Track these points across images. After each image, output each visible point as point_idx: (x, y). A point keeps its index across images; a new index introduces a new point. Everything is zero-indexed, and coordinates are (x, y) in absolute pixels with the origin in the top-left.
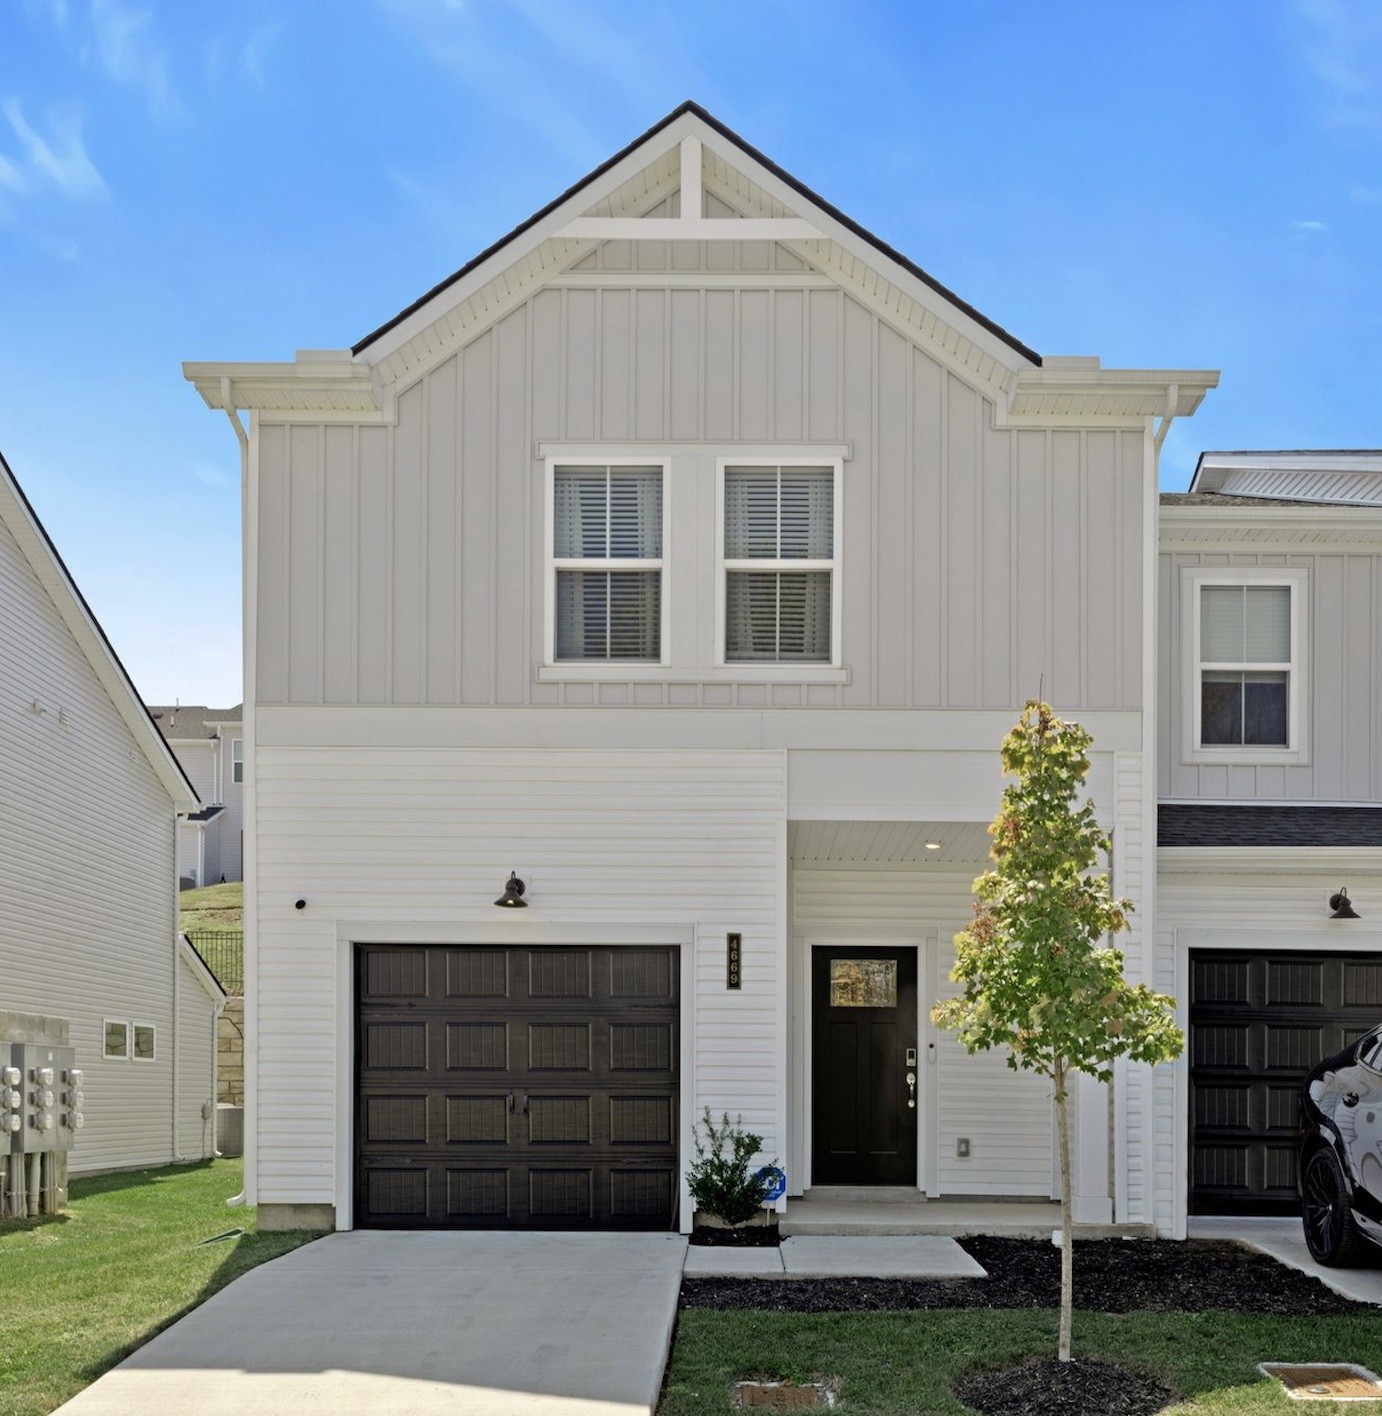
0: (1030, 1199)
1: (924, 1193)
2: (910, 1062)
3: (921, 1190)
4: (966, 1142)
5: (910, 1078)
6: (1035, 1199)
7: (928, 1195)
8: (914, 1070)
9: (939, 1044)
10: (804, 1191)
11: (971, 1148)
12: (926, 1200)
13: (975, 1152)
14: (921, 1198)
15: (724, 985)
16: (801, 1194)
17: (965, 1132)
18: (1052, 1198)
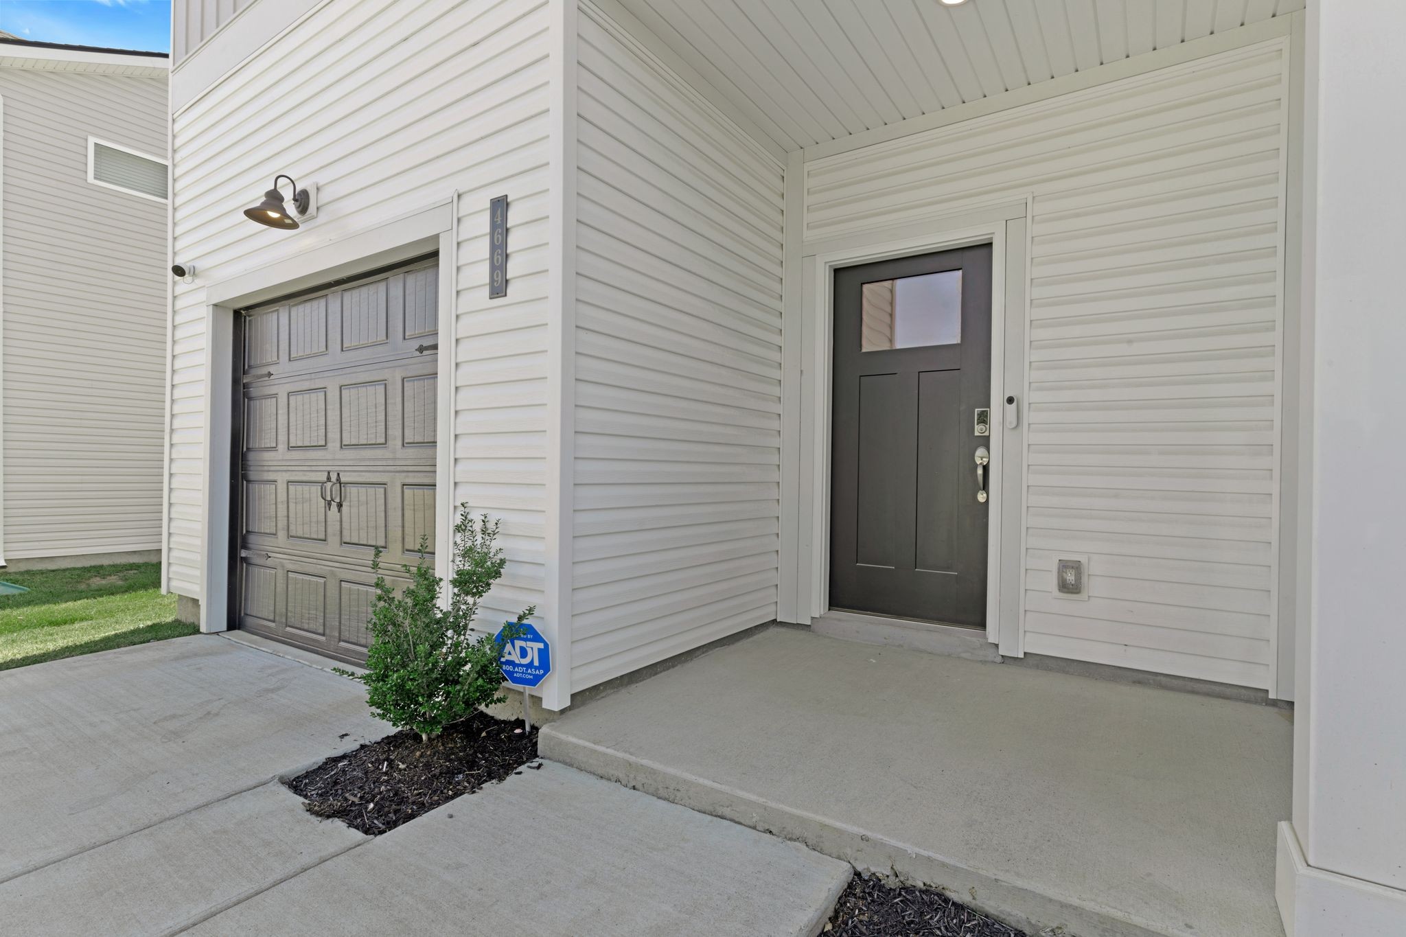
0: (1217, 689)
1: (997, 646)
2: (978, 430)
3: (991, 640)
4: (1077, 567)
5: (980, 455)
6: (1228, 691)
7: (1002, 651)
8: (985, 442)
9: (1028, 397)
10: (813, 618)
11: (1085, 579)
12: (999, 659)
13: (1094, 586)
14: (990, 655)
15: (486, 291)
16: (809, 623)
17: (1074, 550)
18: (1272, 696)
